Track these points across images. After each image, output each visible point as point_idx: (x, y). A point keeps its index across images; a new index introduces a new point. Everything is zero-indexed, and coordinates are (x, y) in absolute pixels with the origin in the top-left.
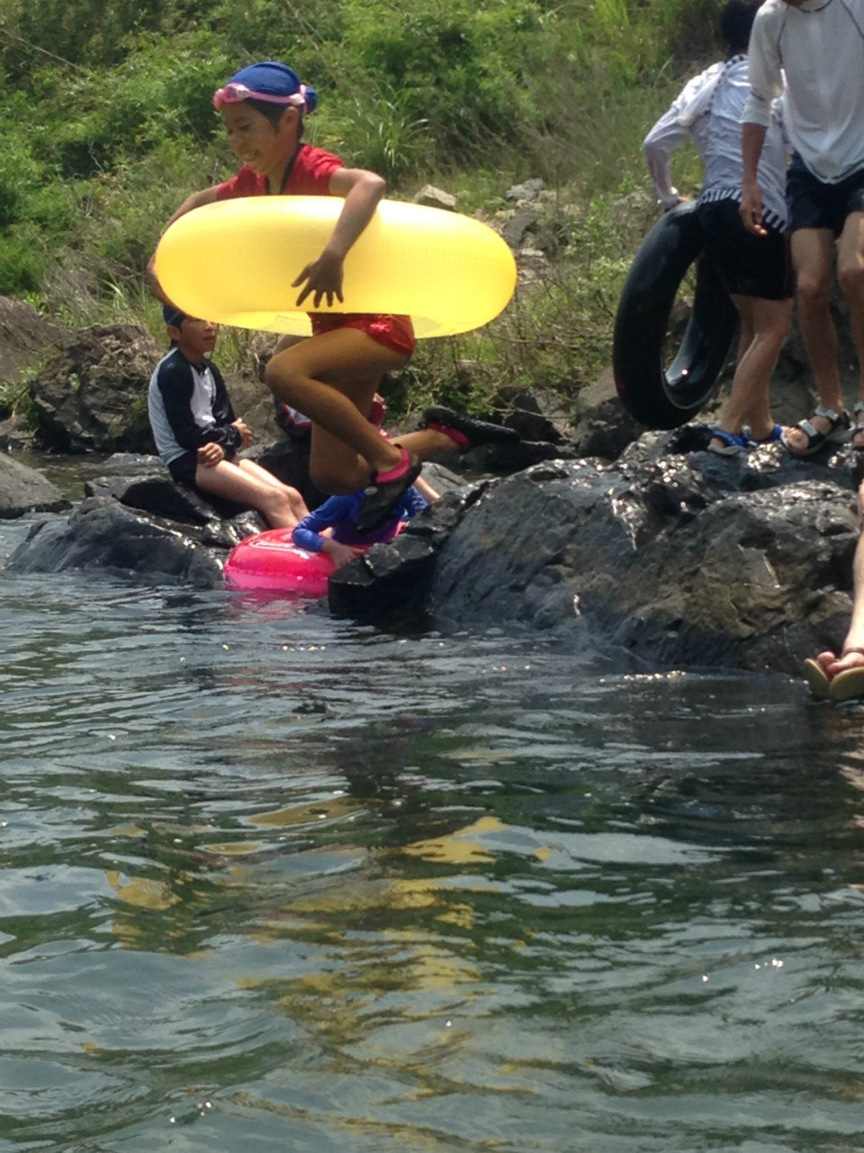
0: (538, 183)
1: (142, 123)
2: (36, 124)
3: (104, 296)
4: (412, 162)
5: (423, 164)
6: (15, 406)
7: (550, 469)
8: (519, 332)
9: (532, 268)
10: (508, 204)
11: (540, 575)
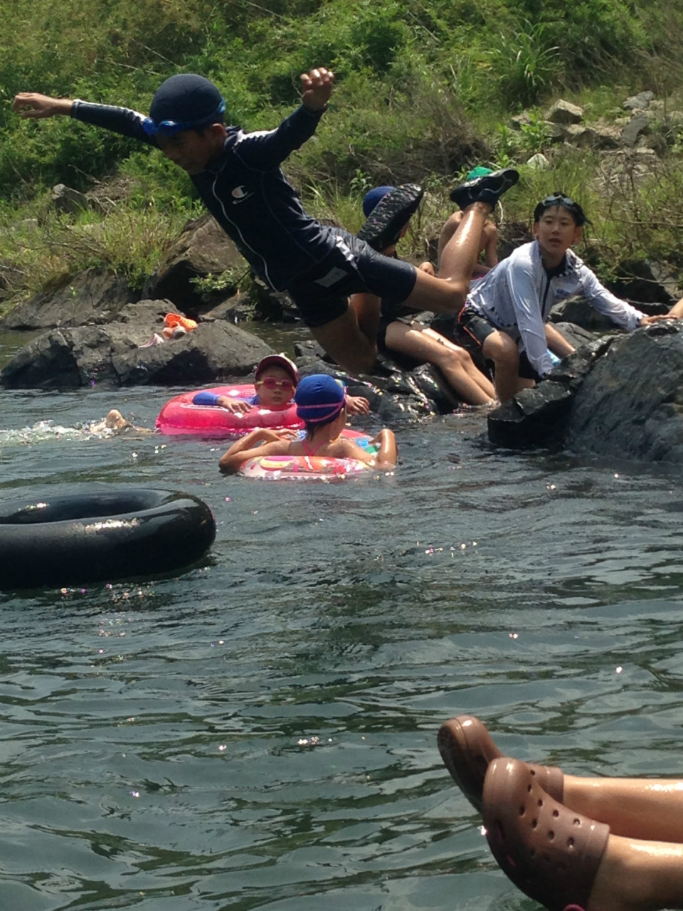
0: (649, 94)
1: (333, 59)
2: (250, 63)
3: (306, 196)
4: (547, 82)
5: (556, 83)
6: (239, 286)
7: (664, 326)
8: (636, 216)
9: (646, 164)
10: (625, 112)
11: (656, 411)
